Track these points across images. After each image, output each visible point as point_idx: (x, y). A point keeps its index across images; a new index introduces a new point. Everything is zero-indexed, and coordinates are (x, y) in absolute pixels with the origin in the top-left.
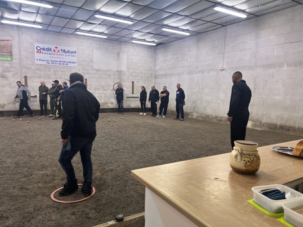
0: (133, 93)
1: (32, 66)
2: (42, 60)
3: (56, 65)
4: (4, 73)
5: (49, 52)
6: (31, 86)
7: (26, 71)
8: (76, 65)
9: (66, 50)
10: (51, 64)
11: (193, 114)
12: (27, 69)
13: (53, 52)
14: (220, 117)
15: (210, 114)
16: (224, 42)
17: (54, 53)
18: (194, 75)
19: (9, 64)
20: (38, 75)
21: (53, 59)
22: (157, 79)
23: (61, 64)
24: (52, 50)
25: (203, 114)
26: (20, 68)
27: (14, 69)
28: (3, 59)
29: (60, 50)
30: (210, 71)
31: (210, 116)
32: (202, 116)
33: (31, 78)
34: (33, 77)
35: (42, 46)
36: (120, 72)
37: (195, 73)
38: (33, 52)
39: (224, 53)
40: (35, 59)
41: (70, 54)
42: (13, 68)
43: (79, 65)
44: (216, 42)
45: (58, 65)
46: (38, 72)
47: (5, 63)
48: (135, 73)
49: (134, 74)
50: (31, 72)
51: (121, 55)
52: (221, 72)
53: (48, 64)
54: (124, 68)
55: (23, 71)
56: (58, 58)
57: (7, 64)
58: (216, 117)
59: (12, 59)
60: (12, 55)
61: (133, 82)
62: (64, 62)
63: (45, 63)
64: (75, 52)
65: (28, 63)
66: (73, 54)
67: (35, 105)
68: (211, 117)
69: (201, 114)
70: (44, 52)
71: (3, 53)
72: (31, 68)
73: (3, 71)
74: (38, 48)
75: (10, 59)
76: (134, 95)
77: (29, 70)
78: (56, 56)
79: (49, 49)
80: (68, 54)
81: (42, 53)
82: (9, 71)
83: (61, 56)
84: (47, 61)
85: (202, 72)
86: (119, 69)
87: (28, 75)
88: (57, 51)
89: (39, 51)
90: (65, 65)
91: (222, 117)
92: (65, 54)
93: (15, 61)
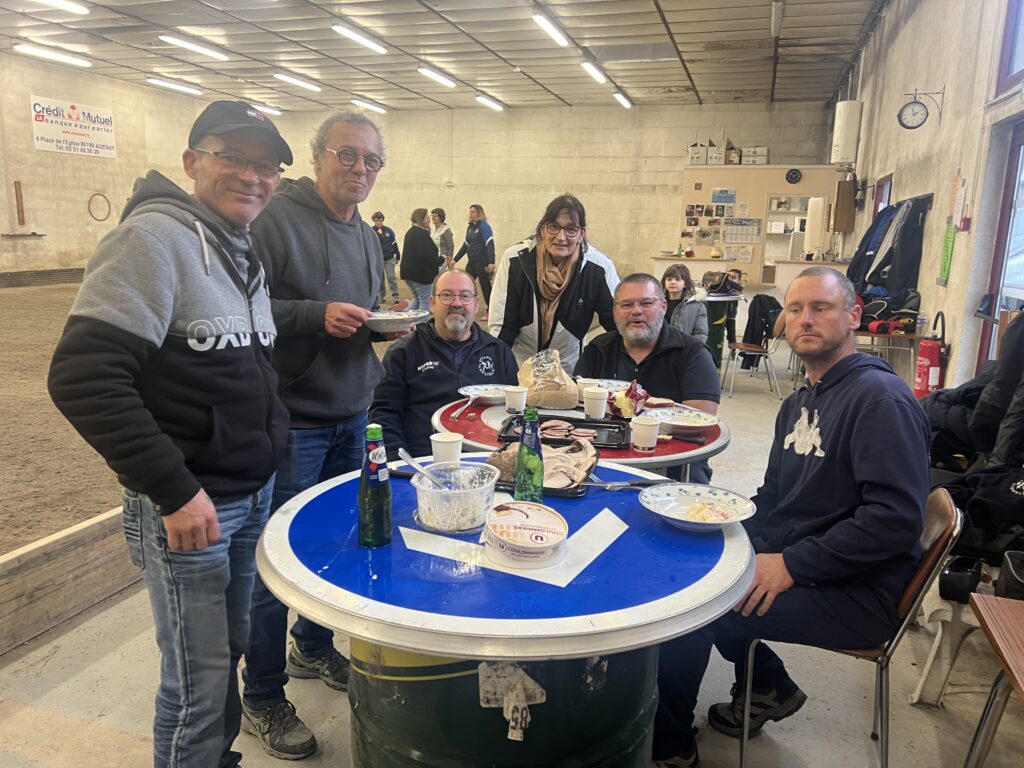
1: (28, 156)
2: (48, 140)
3: (76, 153)
5: (59, 120)
7: (17, 167)
8: (113, 153)
9: (93, 115)
10: (65, 151)
12: (20, 163)
13: (66, 120)
16: (452, 136)
17: (69, 121)
20: (42, 178)
21: (70, 138)
23: (84, 151)
24: (65, 114)
26: (5, 161)
29: (81, 115)
30: (424, 185)
33: (28, 186)
34: (32, 185)
35: (45, 102)
38: (27, 120)
39: (451, 157)
40: (32, 136)
41: (101, 126)
43: (120, 154)
44: (434, 134)
45: (80, 153)
46: (40, 169)
50: (27, 170)
53: (59, 150)
55: (11, 168)
56: (78, 134)
62: (91, 146)
63: (52, 147)
64: (107, 121)
65: (20, 147)
66: (106, 127)
67: (42, 258)
70: (50, 119)
72: (26, 159)
74: (38, 108)
77: (23, 166)
78: (72, 129)
79: (58, 112)
80: (96, 125)
81: (47, 121)
83: (83, 131)
84: (59, 142)
87: (23, 179)
88: (74, 117)
89: (40, 117)
90: (93, 154)
92: (92, 125)
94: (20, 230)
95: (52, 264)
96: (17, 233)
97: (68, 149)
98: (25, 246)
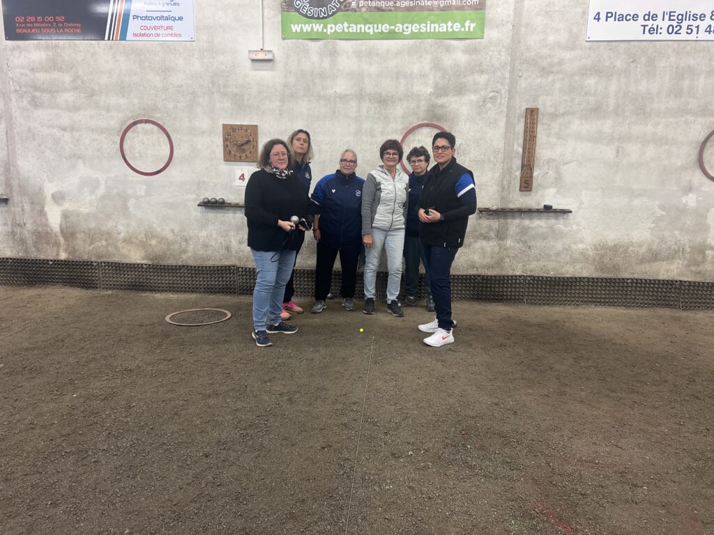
1: (567, 55)
2: (622, 18)
3: (693, 37)
6: (549, 161)
7: (539, 80)
10: (665, 36)
12: (545, 71)
19: (467, 51)
20: (591, 98)
21: (683, 4)
26: (512, 71)
27: (482, 79)
28: (443, 28)
33: (554, 116)
34: (563, 114)
40: (585, 13)
42: (482, 72)
45: (703, 35)
46: (591, 81)
47: (448, 49)
50: (558, 85)
55: (523, 84)
57: (458, 55)
59: (482, 25)
60: (482, 7)
63: (632, 31)
65: (551, 38)
67: (558, 254)
72: (561, 63)
73: (441, 91)
75: (473, 25)
77: (550, 78)
82: (460, 90)
84: (648, 16)
87: (545, 104)
93: (491, 34)
94: (519, 200)
95: (579, 266)
96: (512, 206)
98: (524, 231)
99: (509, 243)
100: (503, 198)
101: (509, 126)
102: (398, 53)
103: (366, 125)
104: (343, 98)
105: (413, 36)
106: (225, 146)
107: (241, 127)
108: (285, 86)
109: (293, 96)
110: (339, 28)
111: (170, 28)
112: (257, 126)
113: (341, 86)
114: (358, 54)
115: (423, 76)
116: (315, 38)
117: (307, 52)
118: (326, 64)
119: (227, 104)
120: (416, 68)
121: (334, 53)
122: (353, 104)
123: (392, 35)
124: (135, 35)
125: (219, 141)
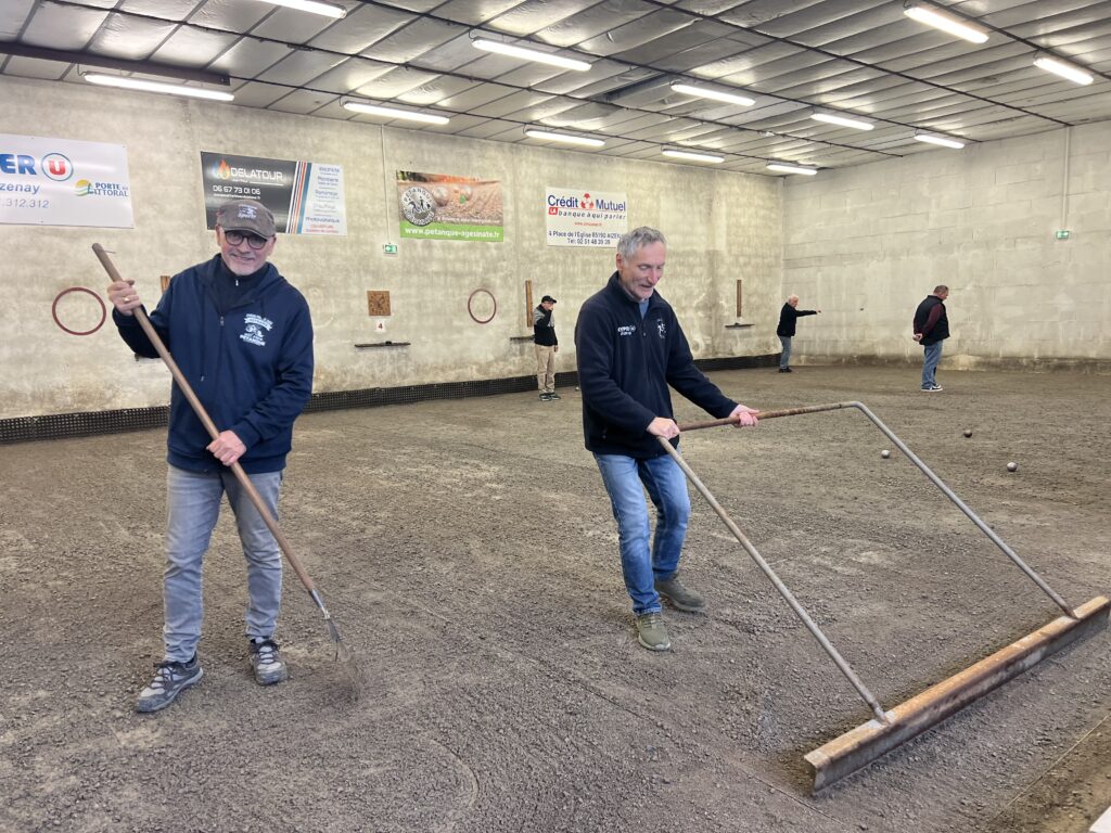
0: (739, 314)
1: (540, 252)
2: (560, 234)
3: (587, 245)
4: (487, 276)
5: (573, 211)
7: (529, 266)
9: (607, 202)
10: (577, 244)
11: (955, 358)
12: (532, 260)
13: (580, 210)
14: (1060, 359)
15: (1023, 355)
16: (1069, 165)
17: (582, 211)
18: (956, 254)
19: (496, 248)
20: (552, 275)
21: (582, 229)
22: (799, 270)
23: (595, 242)
24: (579, 204)
25: (997, 356)
26: (517, 260)
27: (504, 264)
28: (484, 235)
29: (595, 203)
30: (1019, 240)
31: (1022, 358)
32: (993, 360)
33: (538, 284)
34: (542, 283)
35: (560, 193)
36: (712, 257)
37: (959, 247)
38: (541, 214)
39: (1067, 195)
40: (545, 231)
41: (613, 213)
42: (504, 260)
44: (1039, 167)
45: (591, 245)
46: (551, 267)
47: (487, 247)
48: (743, 255)
49: (742, 260)
50: (538, 269)
51: (715, 205)
52: (1057, 243)
53: (570, 244)
54: (721, 245)
55: (522, 267)
56: (590, 224)
57: (492, 250)
58: (1045, 360)
59: (502, 235)
60: (501, 225)
61: (739, 282)
62: (602, 235)
63: (564, 241)
64: (620, 207)
65: (533, 243)
66: (619, 213)
68: (1024, 362)
69: (987, 356)
70: (561, 209)
71: (483, 218)
72: (538, 256)
73: (486, 271)
74: (553, 201)
75: (498, 234)
76: (741, 321)
77: (535, 264)
78: (586, 219)
79: (572, 203)
80: (609, 213)
81: (560, 213)
82: (495, 270)
83: (596, 220)
84: (571, 235)
85: (988, 244)
86: (711, 248)
87: (534, 281)
88: (587, 206)
89: (553, 210)
90: (604, 245)
91: (1066, 359)
92: (604, 214)
93: (506, 240)
97: (580, 242)
99: (526, 357)
100: (521, 332)
101: (519, 290)
102: (463, 248)
103: (450, 291)
104: (437, 274)
105: (470, 238)
106: (370, 306)
107: (379, 293)
108: (404, 266)
109: (409, 272)
110: (432, 232)
111: (330, 227)
112: (388, 292)
113: (435, 267)
114: (443, 248)
115: (477, 262)
116: (419, 237)
117: (415, 245)
118: (426, 253)
119: (369, 278)
120: (473, 257)
121: (429, 247)
122: (442, 277)
123: (460, 238)
124: (308, 230)
125: (366, 302)
